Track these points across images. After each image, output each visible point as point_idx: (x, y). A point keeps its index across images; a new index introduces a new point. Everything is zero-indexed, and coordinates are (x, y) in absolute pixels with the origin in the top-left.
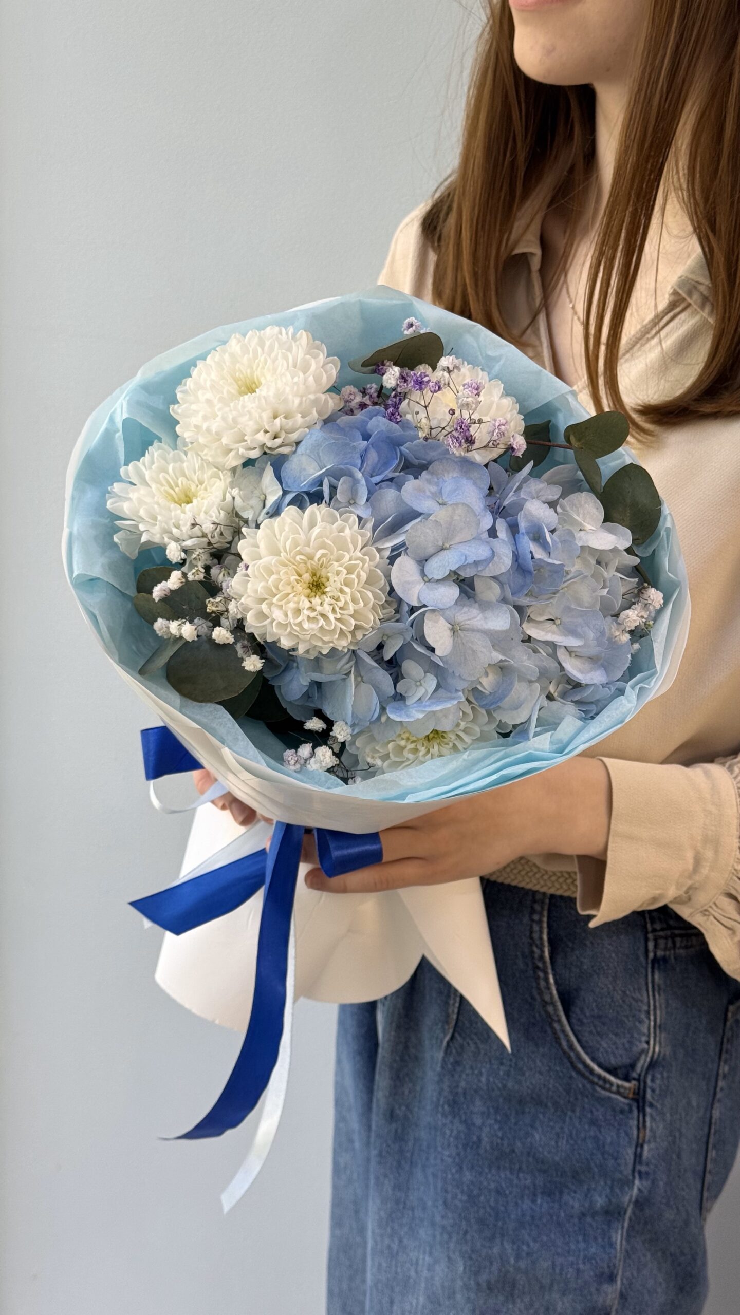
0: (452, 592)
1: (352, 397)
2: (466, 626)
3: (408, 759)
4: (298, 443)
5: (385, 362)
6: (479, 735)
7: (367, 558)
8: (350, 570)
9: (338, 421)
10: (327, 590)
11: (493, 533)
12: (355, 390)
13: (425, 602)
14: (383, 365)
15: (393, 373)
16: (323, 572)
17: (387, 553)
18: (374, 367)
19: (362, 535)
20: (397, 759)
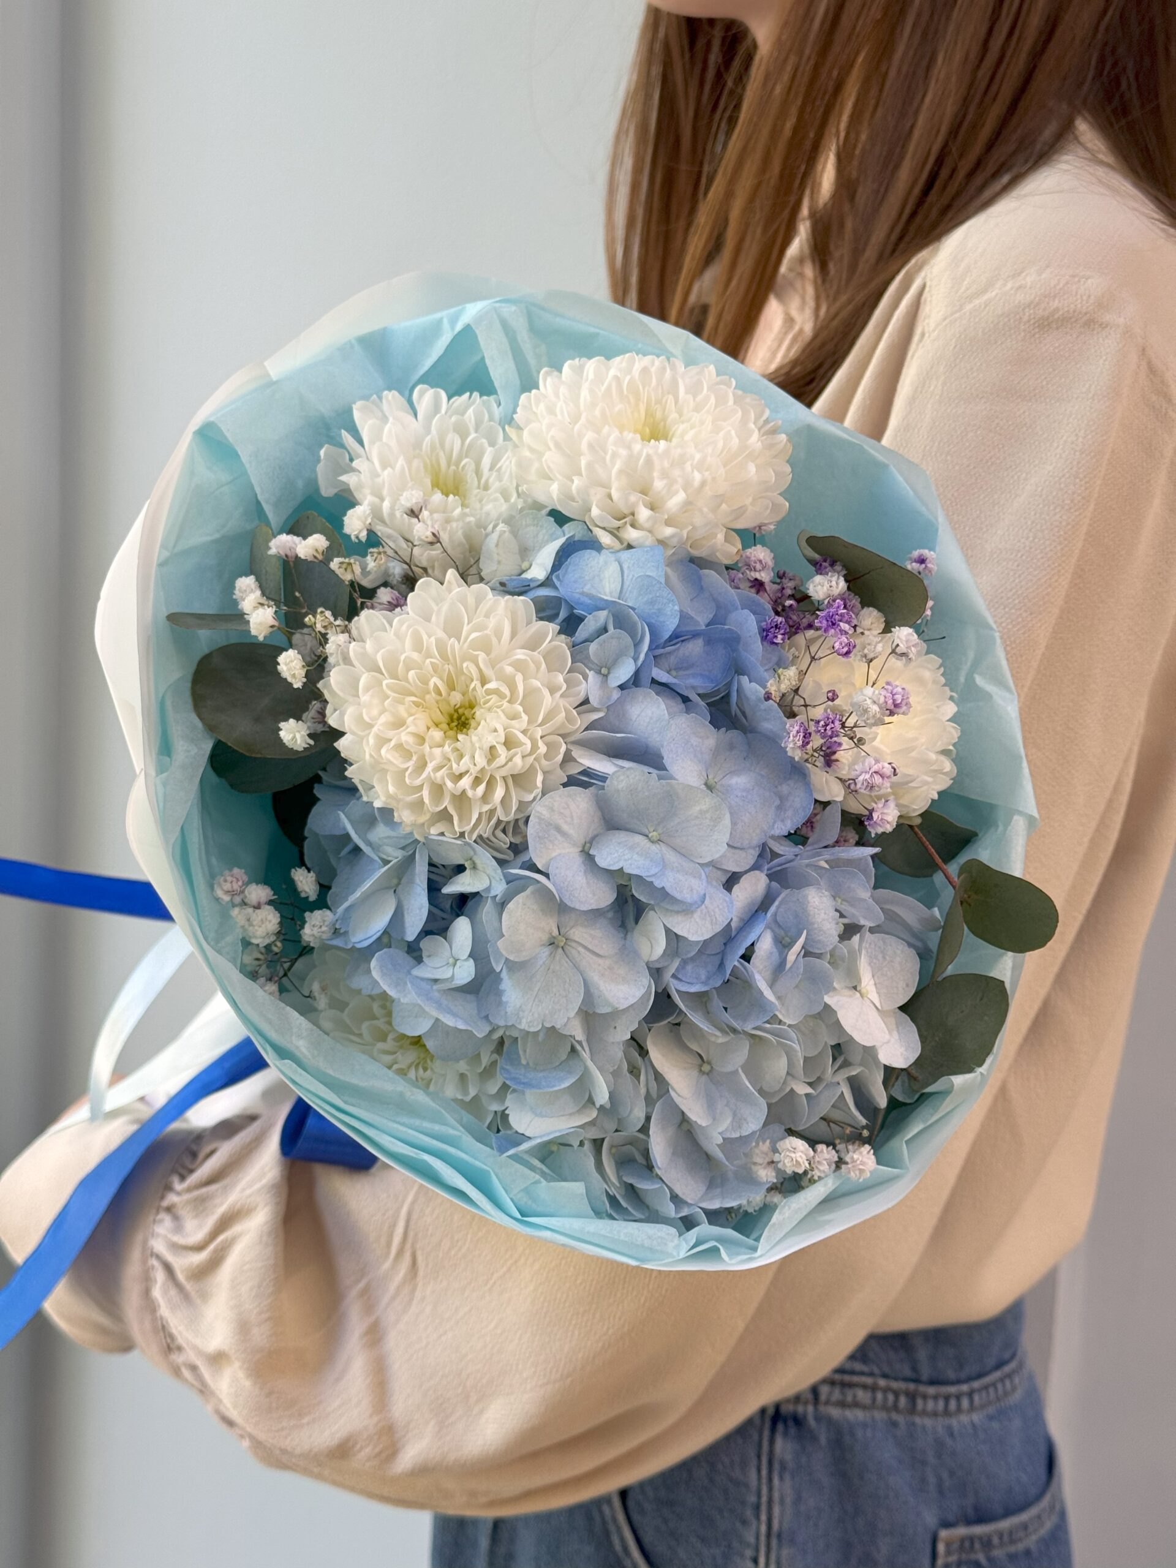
0: (602, 896)
1: (758, 566)
2: (574, 952)
3: (360, 1035)
4: (630, 547)
5: (838, 563)
6: (468, 1099)
7: (543, 749)
8: (509, 743)
9: (706, 571)
10: (460, 737)
11: (731, 881)
12: (770, 563)
13: (551, 872)
14: (832, 565)
15: (834, 583)
16: (479, 713)
17: (574, 770)
18: (817, 557)
19: (569, 719)
20: (348, 1021)
